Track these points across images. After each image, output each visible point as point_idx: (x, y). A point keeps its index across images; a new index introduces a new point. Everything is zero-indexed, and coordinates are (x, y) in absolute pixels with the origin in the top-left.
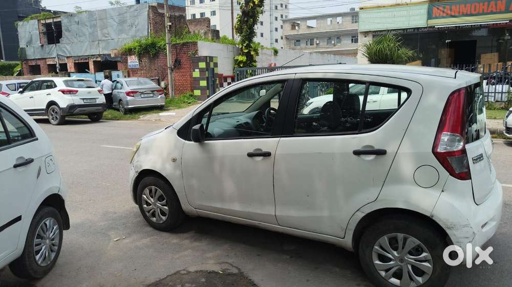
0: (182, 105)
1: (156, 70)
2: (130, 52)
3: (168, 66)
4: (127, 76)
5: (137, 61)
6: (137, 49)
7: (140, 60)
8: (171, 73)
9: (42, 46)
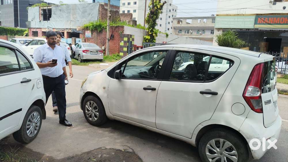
0: (113, 60)
1: (100, 39)
2: (87, 28)
3: (107, 38)
4: (84, 42)
5: (91, 34)
6: (91, 27)
7: (92, 34)
8: (108, 42)
9: (40, 21)
